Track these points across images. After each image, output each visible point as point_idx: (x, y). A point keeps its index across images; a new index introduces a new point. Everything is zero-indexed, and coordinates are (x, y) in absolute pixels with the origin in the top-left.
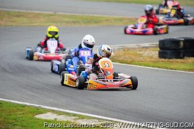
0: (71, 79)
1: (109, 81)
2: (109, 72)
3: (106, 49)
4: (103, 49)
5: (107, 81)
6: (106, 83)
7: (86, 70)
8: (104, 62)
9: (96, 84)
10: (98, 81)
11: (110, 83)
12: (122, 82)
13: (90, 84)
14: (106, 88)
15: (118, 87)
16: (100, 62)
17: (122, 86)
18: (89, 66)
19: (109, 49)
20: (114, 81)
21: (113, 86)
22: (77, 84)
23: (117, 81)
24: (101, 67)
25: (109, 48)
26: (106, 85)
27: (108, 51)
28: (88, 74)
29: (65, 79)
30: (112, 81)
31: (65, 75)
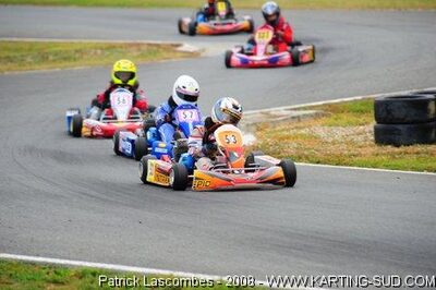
0: (160, 170)
1: (236, 172)
2: (236, 154)
3: (230, 107)
4: (223, 106)
5: (233, 172)
6: (230, 176)
7: (191, 151)
8: (226, 134)
10: (213, 172)
11: (238, 175)
12: (263, 174)
13: (197, 178)
14: (230, 187)
15: (254, 185)
16: (217, 133)
17: (263, 181)
18: (195, 143)
19: (236, 107)
20: (247, 171)
21: (245, 181)
23: (253, 171)
24: (219, 143)
25: (236, 103)
26: (230, 181)
27: (234, 110)
28: (194, 159)
29: (149, 171)
30: (243, 171)
31: (149, 162)
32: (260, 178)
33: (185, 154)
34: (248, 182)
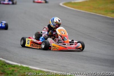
1: (67, 44)
2: (66, 38)
4: (55, 21)
6: (65, 46)
8: (61, 30)
9: (59, 46)
13: (53, 46)
14: (66, 50)
15: (74, 49)
19: (59, 21)
20: (70, 44)
21: (71, 48)
22: (43, 46)
23: (72, 44)
26: (66, 48)
30: (69, 44)
31: (27, 39)
32: (77, 47)
33: (42, 37)
34: (72, 48)
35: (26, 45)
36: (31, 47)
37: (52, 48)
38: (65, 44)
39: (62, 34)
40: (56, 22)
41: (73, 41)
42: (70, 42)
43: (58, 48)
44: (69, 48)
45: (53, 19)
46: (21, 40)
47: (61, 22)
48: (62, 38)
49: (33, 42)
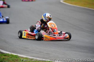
2: (56, 30)
3: (49, 16)
9: (50, 37)
13: (45, 37)
26: (56, 38)
27: (50, 17)
30: (58, 35)
31: (23, 32)
32: (65, 37)
33: (36, 30)
34: (61, 38)
35: (23, 37)
36: (27, 38)
37: (44, 38)
38: (55, 35)
39: (52, 26)
40: (48, 17)
41: (61, 32)
42: (59, 33)
43: (49, 39)
44: (59, 38)
45: (45, 15)
46: (19, 33)
47: (51, 17)
48: (52, 30)
49: (28, 34)
